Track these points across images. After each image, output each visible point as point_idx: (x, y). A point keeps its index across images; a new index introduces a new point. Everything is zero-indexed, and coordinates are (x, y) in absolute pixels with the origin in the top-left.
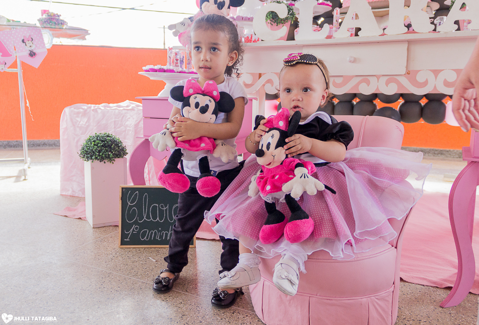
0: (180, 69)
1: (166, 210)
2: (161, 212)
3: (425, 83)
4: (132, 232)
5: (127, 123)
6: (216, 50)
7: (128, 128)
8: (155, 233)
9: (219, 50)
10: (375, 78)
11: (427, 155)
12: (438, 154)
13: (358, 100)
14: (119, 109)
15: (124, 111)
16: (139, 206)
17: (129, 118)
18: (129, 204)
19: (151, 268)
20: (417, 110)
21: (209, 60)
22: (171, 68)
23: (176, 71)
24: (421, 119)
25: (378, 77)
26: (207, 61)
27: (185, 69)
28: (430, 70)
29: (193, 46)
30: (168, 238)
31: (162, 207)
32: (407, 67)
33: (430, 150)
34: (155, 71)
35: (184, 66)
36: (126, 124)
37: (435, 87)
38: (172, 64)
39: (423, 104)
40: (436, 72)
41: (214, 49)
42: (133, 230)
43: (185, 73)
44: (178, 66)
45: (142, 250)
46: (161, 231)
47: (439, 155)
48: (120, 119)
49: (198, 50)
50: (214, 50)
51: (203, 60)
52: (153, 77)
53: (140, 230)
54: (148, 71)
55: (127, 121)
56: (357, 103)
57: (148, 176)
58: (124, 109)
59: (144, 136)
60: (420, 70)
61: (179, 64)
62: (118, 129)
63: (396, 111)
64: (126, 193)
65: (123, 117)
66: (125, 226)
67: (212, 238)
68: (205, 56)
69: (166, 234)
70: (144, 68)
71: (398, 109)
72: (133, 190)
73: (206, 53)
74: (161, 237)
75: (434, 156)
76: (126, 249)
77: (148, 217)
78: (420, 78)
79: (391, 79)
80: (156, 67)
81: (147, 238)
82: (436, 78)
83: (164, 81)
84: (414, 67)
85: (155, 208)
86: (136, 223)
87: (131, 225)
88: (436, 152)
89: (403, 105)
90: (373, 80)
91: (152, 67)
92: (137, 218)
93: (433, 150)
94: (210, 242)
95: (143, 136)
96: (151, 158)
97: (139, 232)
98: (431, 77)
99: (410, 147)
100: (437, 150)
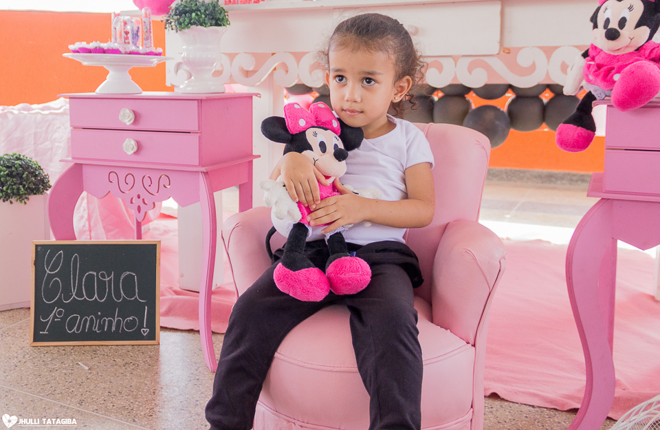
0: (133, 48)
1: (110, 281)
2: (102, 285)
3: (532, 68)
4: (53, 319)
5: (56, 135)
6: (373, 82)
7: (57, 144)
8: (92, 320)
9: (376, 81)
10: (451, 60)
11: (559, 182)
12: (577, 181)
13: (441, 94)
14: (43, 112)
15: (50, 117)
16: (64, 275)
17: (60, 127)
18: (48, 271)
19: (79, 381)
20: (535, 109)
21: (359, 100)
22: (115, 45)
23: (123, 51)
24: (544, 125)
25: (455, 59)
26: (355, 102)
27: (141, 48)
28: (539, 47)
29: (332, 75)
30: (113, 329)
31: (103, 276)
32: (501, 42)
33: (564, 174)
34: (89, 51)
35: (140, 42)
36: (54, 137)
37: (548, 73)
38: (118, 40)
39: (545, 101)
40: (549, 51)
41: (369, 80)
42: (55, 317)
43: (138, 53)
44: (129, 43)
45: (69, 349)
46: (101, 317)
47: (579, 183)
48: (44, 129)
49: (340, 80)
50: (369, 82)
51: (347, 101)
52: (86, 61)
53: (66, 316)
54: (78, 52)
55: (56, 131)
56: (440, 99)
57: (87, 223)
58: (51, 114)
59: (73, 158)
60: (523, 48)
61: (130, 40)
62: (41, 146)
63: (503, 112)
64: (42, 252)
65: (49, 125)
66: (41, 309)
67: (188, 328)
68: (352, 93)
69: (110, 323)
70: (72, 47)
71: (505, 109)
72: (54, 248)
73: (353, 88)
74: (101, 327)
75: (570, 184)
76: (42, 349)
77: (79, 294)
78: (523, 60)
79: (477, 61)
80: (92, 45)
81: (78, 330)
82: (548, 60)
83: (105, 67)
84: (512, 42)
85: (91, 277)
86: (59, 304)
87: (51, 307)
88: (574, 178)
89: (513, 102)
90: (447, 64)
91: (84, 45)
92: (61, 295)
93: (568, 174)
94: (184, 334)
95: (70, 159)
96: (84, 194)
97: (64, 319)
98: (541, 58)
99: (529, 169)
100: (574, 175)
